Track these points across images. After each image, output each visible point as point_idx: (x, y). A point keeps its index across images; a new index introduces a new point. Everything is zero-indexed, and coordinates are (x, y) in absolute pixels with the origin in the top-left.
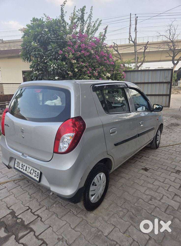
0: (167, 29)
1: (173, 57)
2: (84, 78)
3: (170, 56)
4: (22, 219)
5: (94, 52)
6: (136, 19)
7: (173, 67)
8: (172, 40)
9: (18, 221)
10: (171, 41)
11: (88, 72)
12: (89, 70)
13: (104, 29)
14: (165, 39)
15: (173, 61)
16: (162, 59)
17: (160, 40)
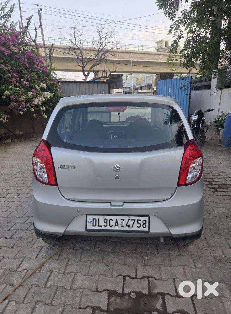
0: (71, 33)
1: (83, 67)
2: (8, 88)
3: (79, 65)
4: (134, 292)
5: (17, 51)
6: (39, 11)
7: (84, 78)
8: (79, 46)
9: (133, 296)
10: (77, 48)
11: (14, 80)
12: (15, 78)
13: (26, 19)
14: (70, 44)
15: (83, 71)
16: (68, 68)
17: (63, 44)
